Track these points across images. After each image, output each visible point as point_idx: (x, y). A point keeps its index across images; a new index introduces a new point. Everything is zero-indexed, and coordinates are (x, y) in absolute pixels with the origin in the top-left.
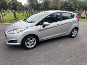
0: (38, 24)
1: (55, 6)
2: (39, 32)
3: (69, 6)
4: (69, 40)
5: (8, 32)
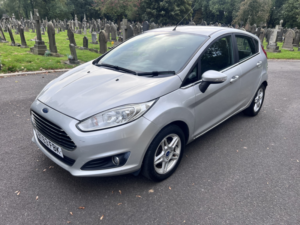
0: (186, 82)
1: (121, 7)
2: (192, 111)
3: (163, 9)
4: (248, 124)
5: (81, 122)
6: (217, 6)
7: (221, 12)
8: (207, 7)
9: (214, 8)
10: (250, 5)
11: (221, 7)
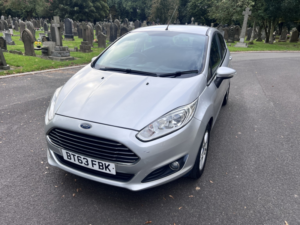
5: (140, 132)
6: (129, 3)
7: (135, 9)
8: (120, 4)
9: (128, 5)
10: (161, 4)
11: (134, 4)
